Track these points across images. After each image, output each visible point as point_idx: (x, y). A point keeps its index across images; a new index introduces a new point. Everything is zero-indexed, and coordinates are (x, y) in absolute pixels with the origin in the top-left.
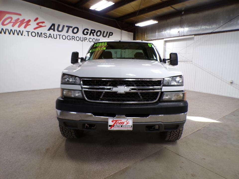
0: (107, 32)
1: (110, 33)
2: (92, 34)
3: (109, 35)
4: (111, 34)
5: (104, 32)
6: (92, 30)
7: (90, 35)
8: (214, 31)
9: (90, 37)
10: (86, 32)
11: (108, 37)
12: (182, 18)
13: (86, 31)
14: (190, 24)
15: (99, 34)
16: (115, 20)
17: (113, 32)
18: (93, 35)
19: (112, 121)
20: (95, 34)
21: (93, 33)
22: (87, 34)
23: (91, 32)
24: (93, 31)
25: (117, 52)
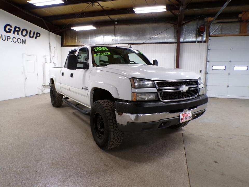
0: (34, 32)
1: (37, 33)
2: (16, 32)
3: (37, 36)
4: (38, 35)
5: (31, 31)
6: (16, 27)
7: (14, 33)
8: (146, 42)
9: (14, 36)
10: (9, 29)
11: (36, 38)
12: (116, 28)
13: (8, 27)
14: (123, 34)
15: (24, 33)
16: (42, 19)
17: (40, 33)
18: (18, 34)
19: (182, 115)
20: (20, 33)
21: (18, 31)
22: (10, 32)
23: (15, 30)
24: (17, 29)
25: (47, 56)
